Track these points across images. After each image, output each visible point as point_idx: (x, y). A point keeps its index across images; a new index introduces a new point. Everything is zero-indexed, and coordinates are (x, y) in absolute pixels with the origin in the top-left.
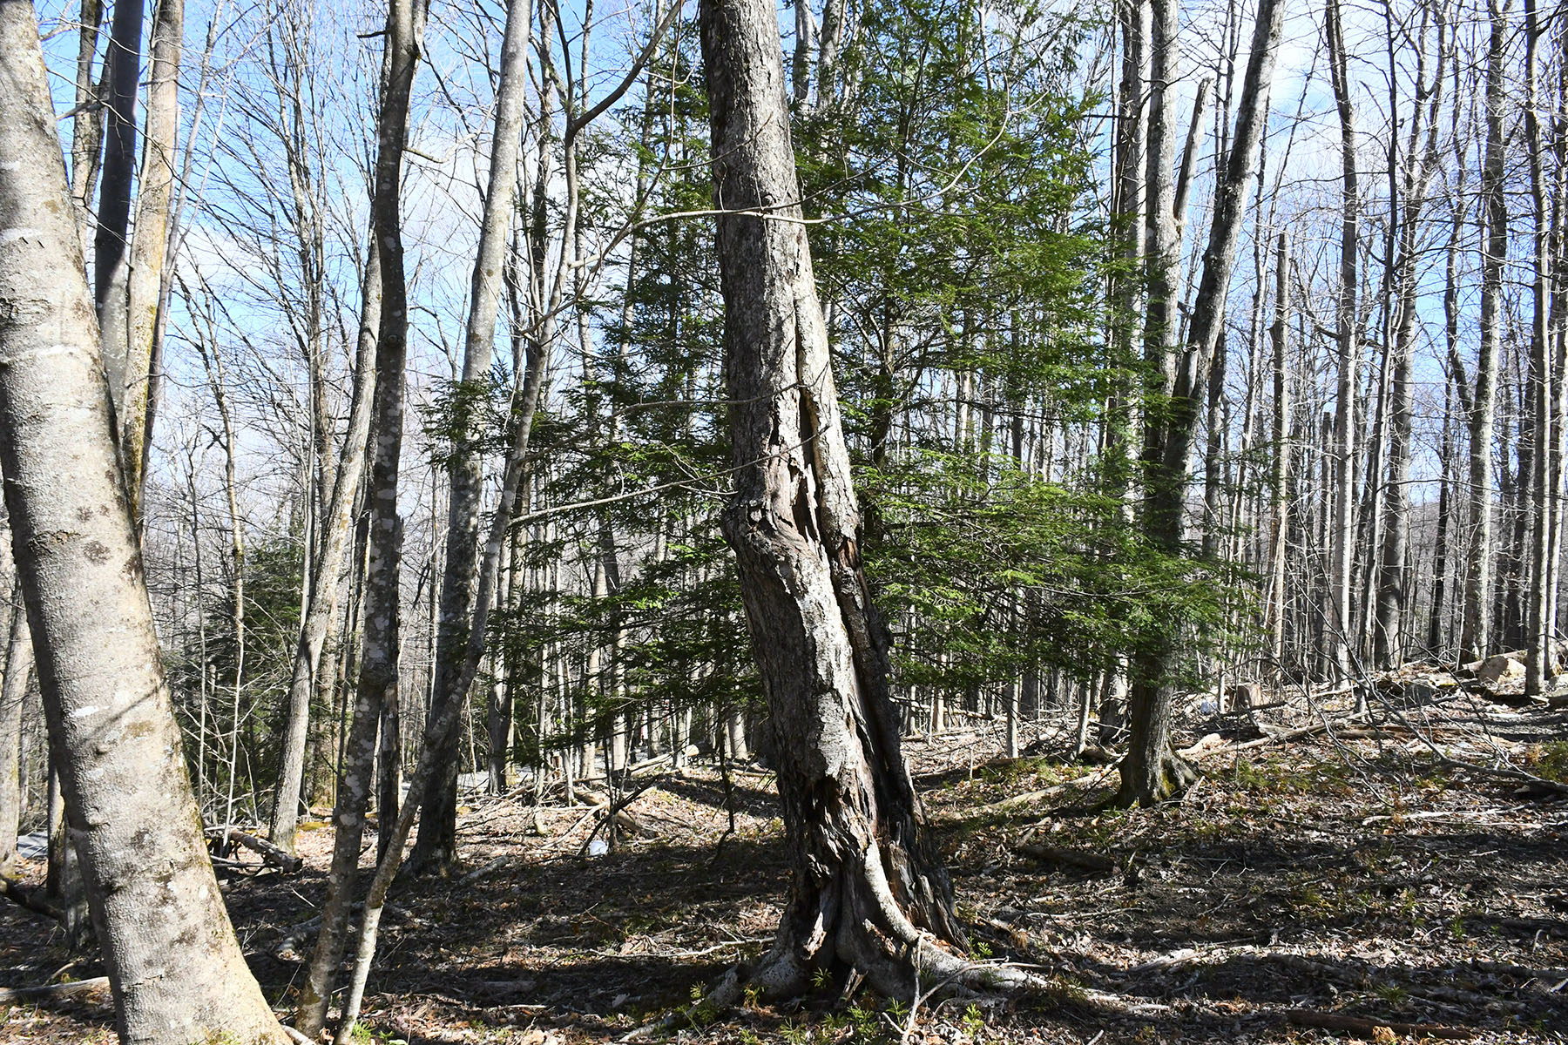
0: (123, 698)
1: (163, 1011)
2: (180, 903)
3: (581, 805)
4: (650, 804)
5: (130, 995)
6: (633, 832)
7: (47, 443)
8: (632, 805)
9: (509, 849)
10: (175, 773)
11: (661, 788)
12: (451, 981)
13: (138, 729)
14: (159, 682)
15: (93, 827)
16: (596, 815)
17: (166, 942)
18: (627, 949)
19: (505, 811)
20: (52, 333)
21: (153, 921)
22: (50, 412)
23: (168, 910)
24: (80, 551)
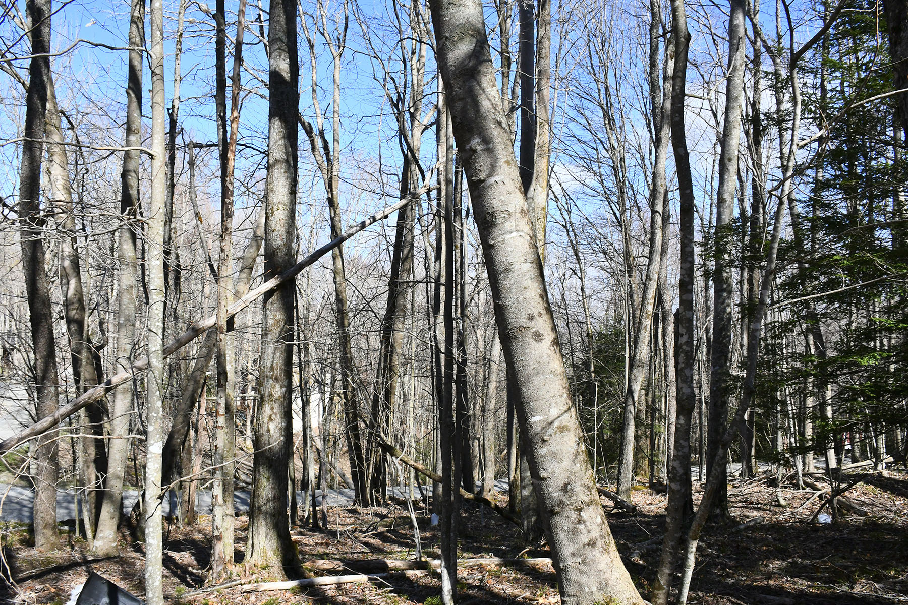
0: (554, 412)
1: (582, 581)
2: (588, 524)
3: (808, 490)
4: (858, 493)
5: (564, 570)
6: (848, 511)
7: (512, 282)
8: (846, 493)
9: (761, 513)
10: (581, 453)
11: (867, 483)
12: (738, 590)
13: (562, 429)
14: (570, 404)
15: (543, 479)
16: (820, 497)
17: (581, 544)
18: (857, 589)
19: (756, 489)
20: (511, 226)
21: (574, 532)
22: (513, 266)
23: (581, 527)
24: (530, 336)
